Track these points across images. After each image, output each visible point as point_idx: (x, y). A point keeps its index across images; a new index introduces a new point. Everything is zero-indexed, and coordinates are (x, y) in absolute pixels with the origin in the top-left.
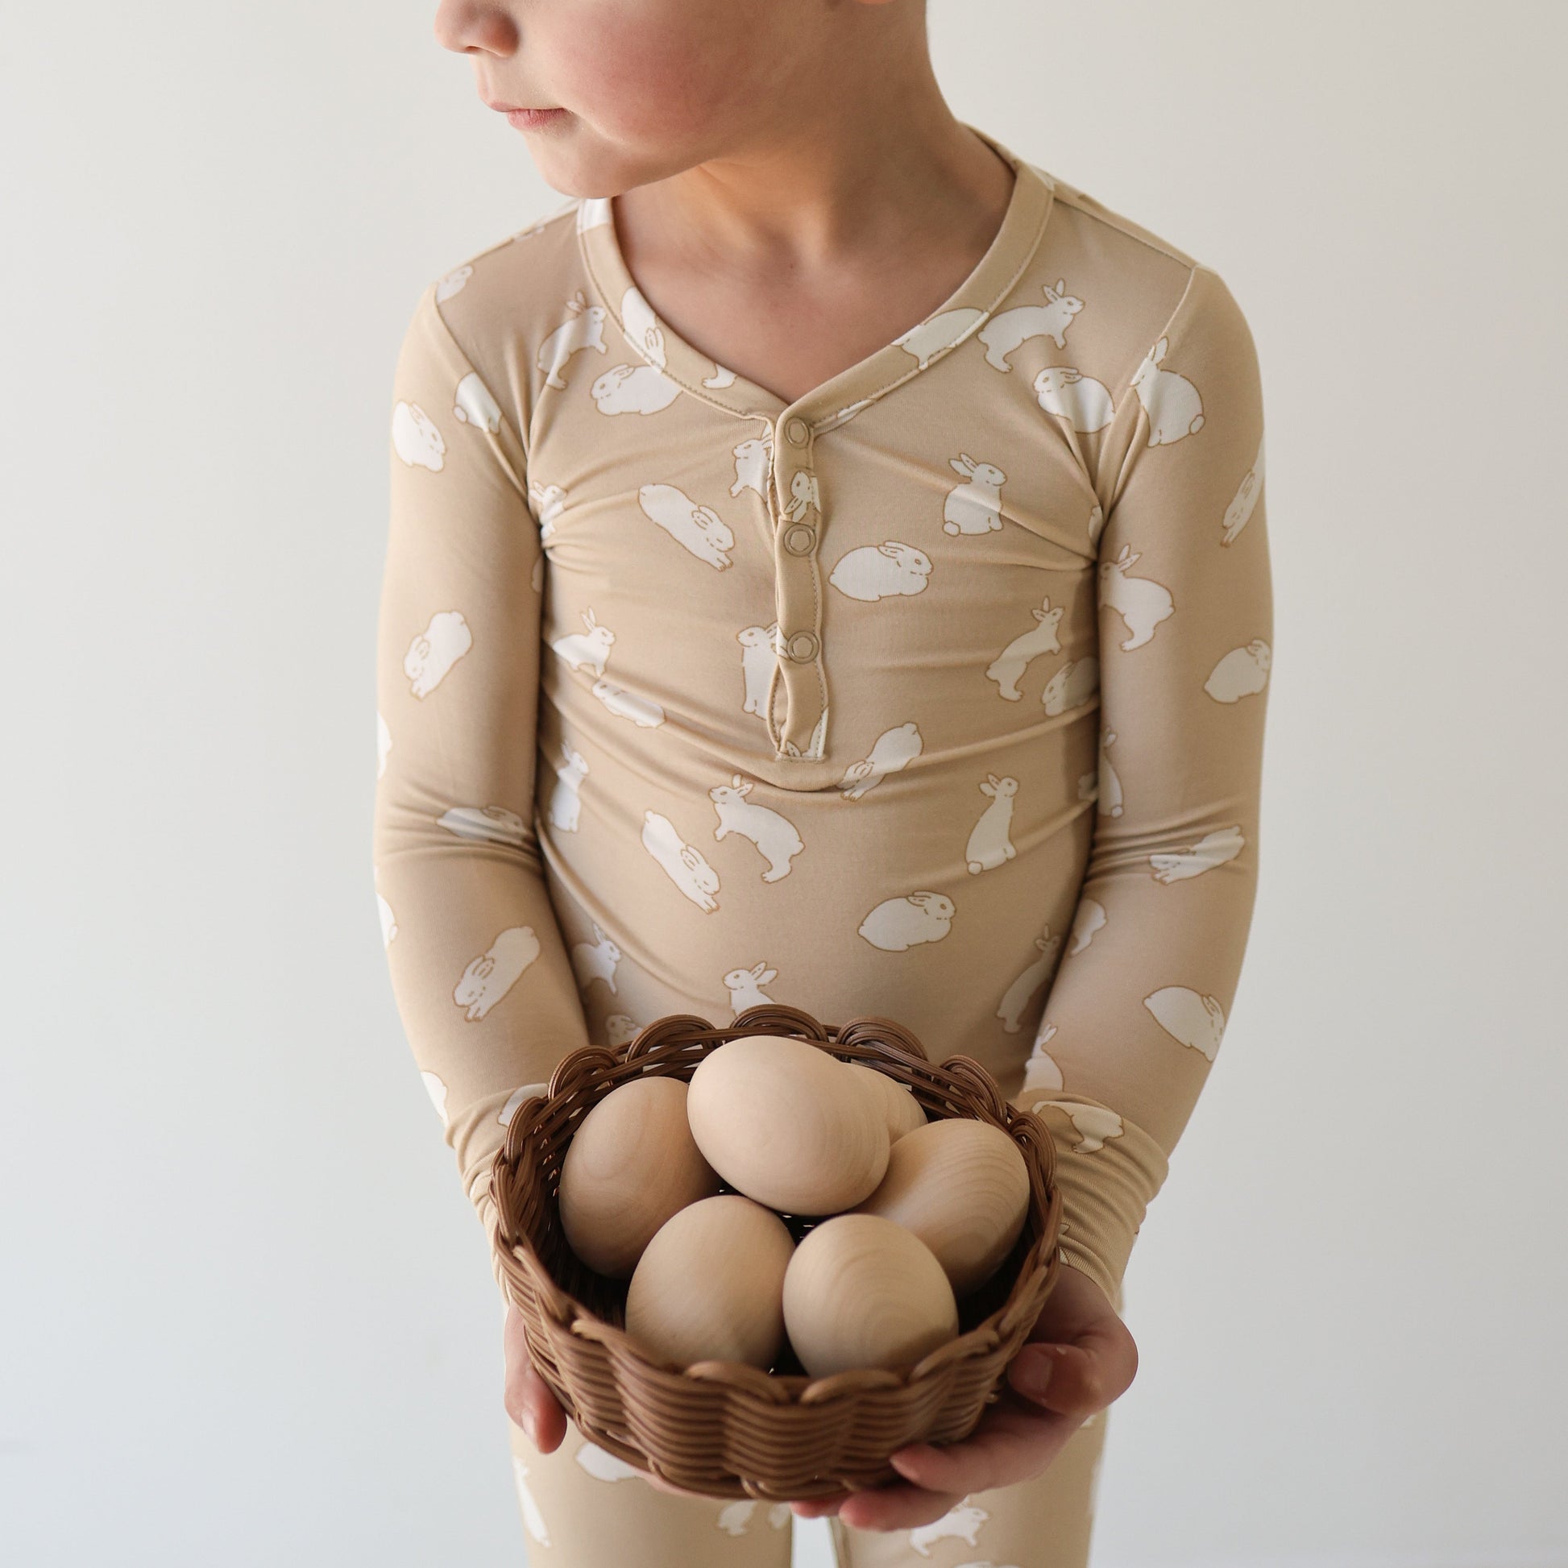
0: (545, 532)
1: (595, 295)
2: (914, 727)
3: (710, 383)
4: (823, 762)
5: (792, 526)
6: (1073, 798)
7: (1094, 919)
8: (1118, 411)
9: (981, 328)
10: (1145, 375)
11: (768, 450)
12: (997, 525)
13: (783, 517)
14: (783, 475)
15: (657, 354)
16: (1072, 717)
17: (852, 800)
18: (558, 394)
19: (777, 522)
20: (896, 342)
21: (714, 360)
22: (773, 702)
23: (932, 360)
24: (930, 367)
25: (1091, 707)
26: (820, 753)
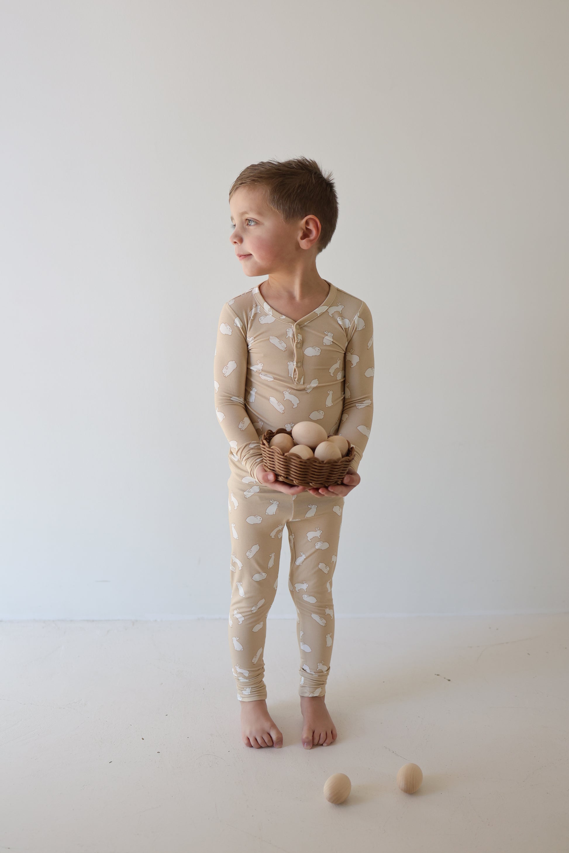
0: (249, 347)
1: (258, 303)
2: (317, 379)
3: (281, 318)
4: (303, 385)
5: (297, 343)
6: (342, 396)
7: (345, 416)
8: (351, 324)
9: (328, 309)
10: (356, 318)
11: (293, 330)
12: (332, 344)
13: (296, 341)
14: (296, 334)
15: (271, 313)
16: (342, 380)
17: (308, 393)
18: (253, 320)
19: (295, 343)
20: (314, 311)
21: (282, 314)
22: (294, 375)
23: (320, 314)
24: (320, 315)
25: (344, 379)
26: (302, 383)
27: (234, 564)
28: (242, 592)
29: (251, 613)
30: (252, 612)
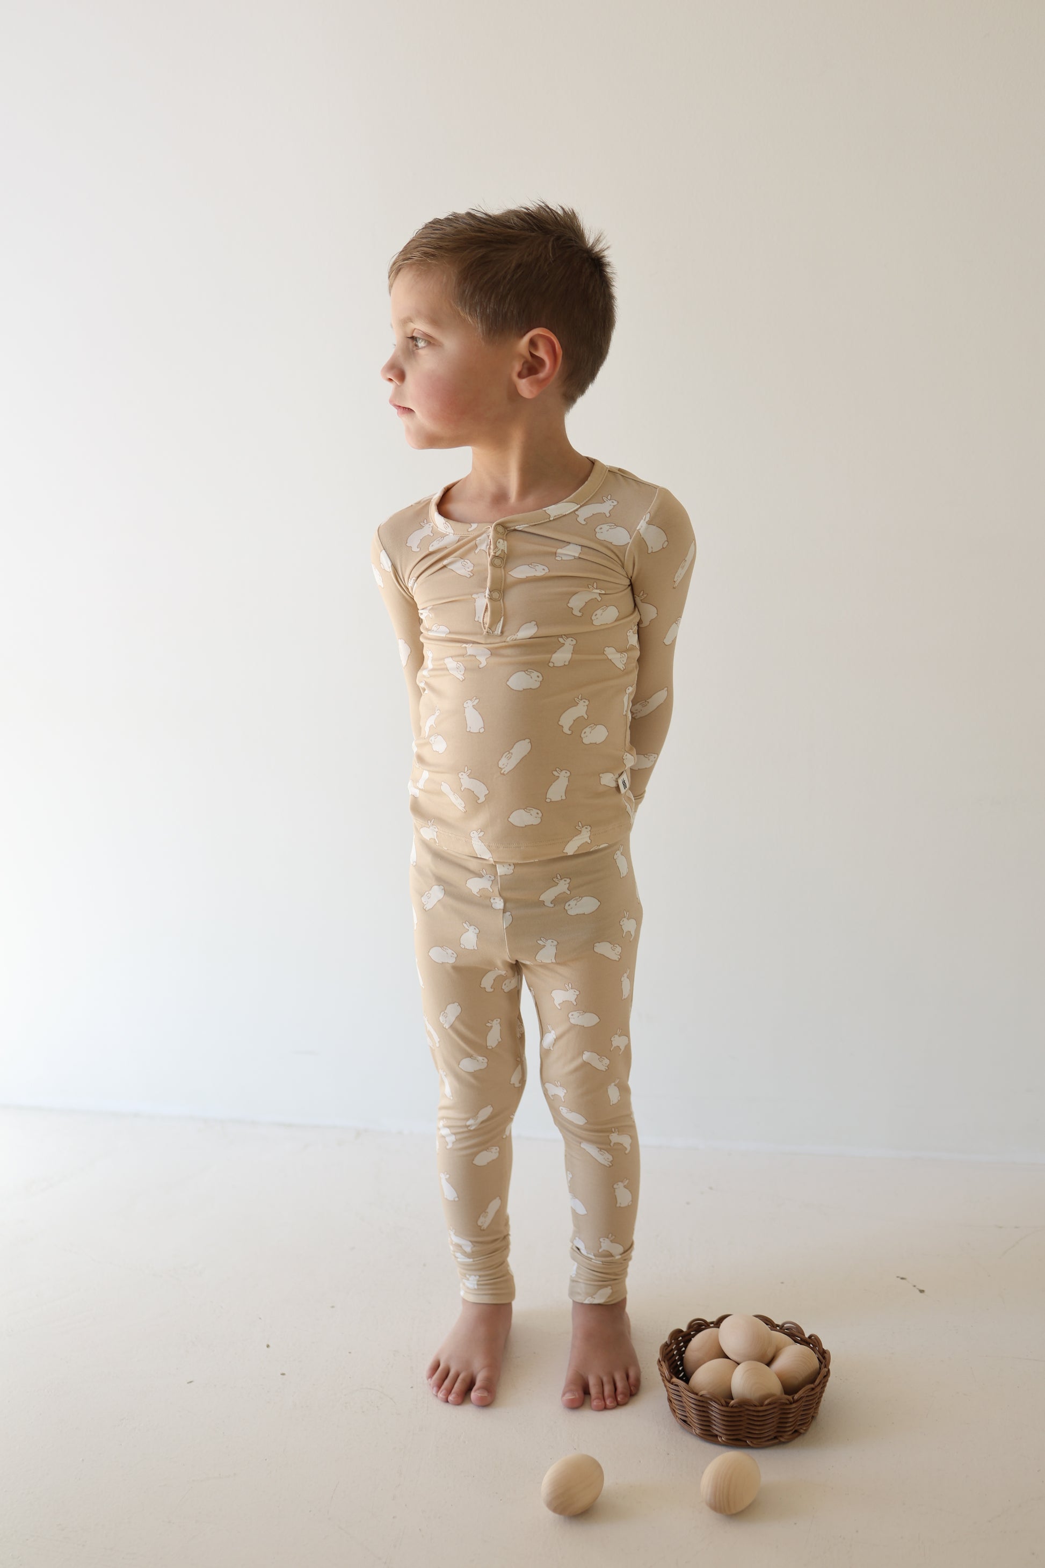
2: (535, 623)
4: (501, 636)
5: (496, 556)
8: (632, 539)
9: (577, 509)
10: (642, 526)
11: (488, 535)
13: (493, 554)
20: (544, 509)
22: (484, 616)
24: (555, 519)
26: (499, 633)
28: (448, 1089)
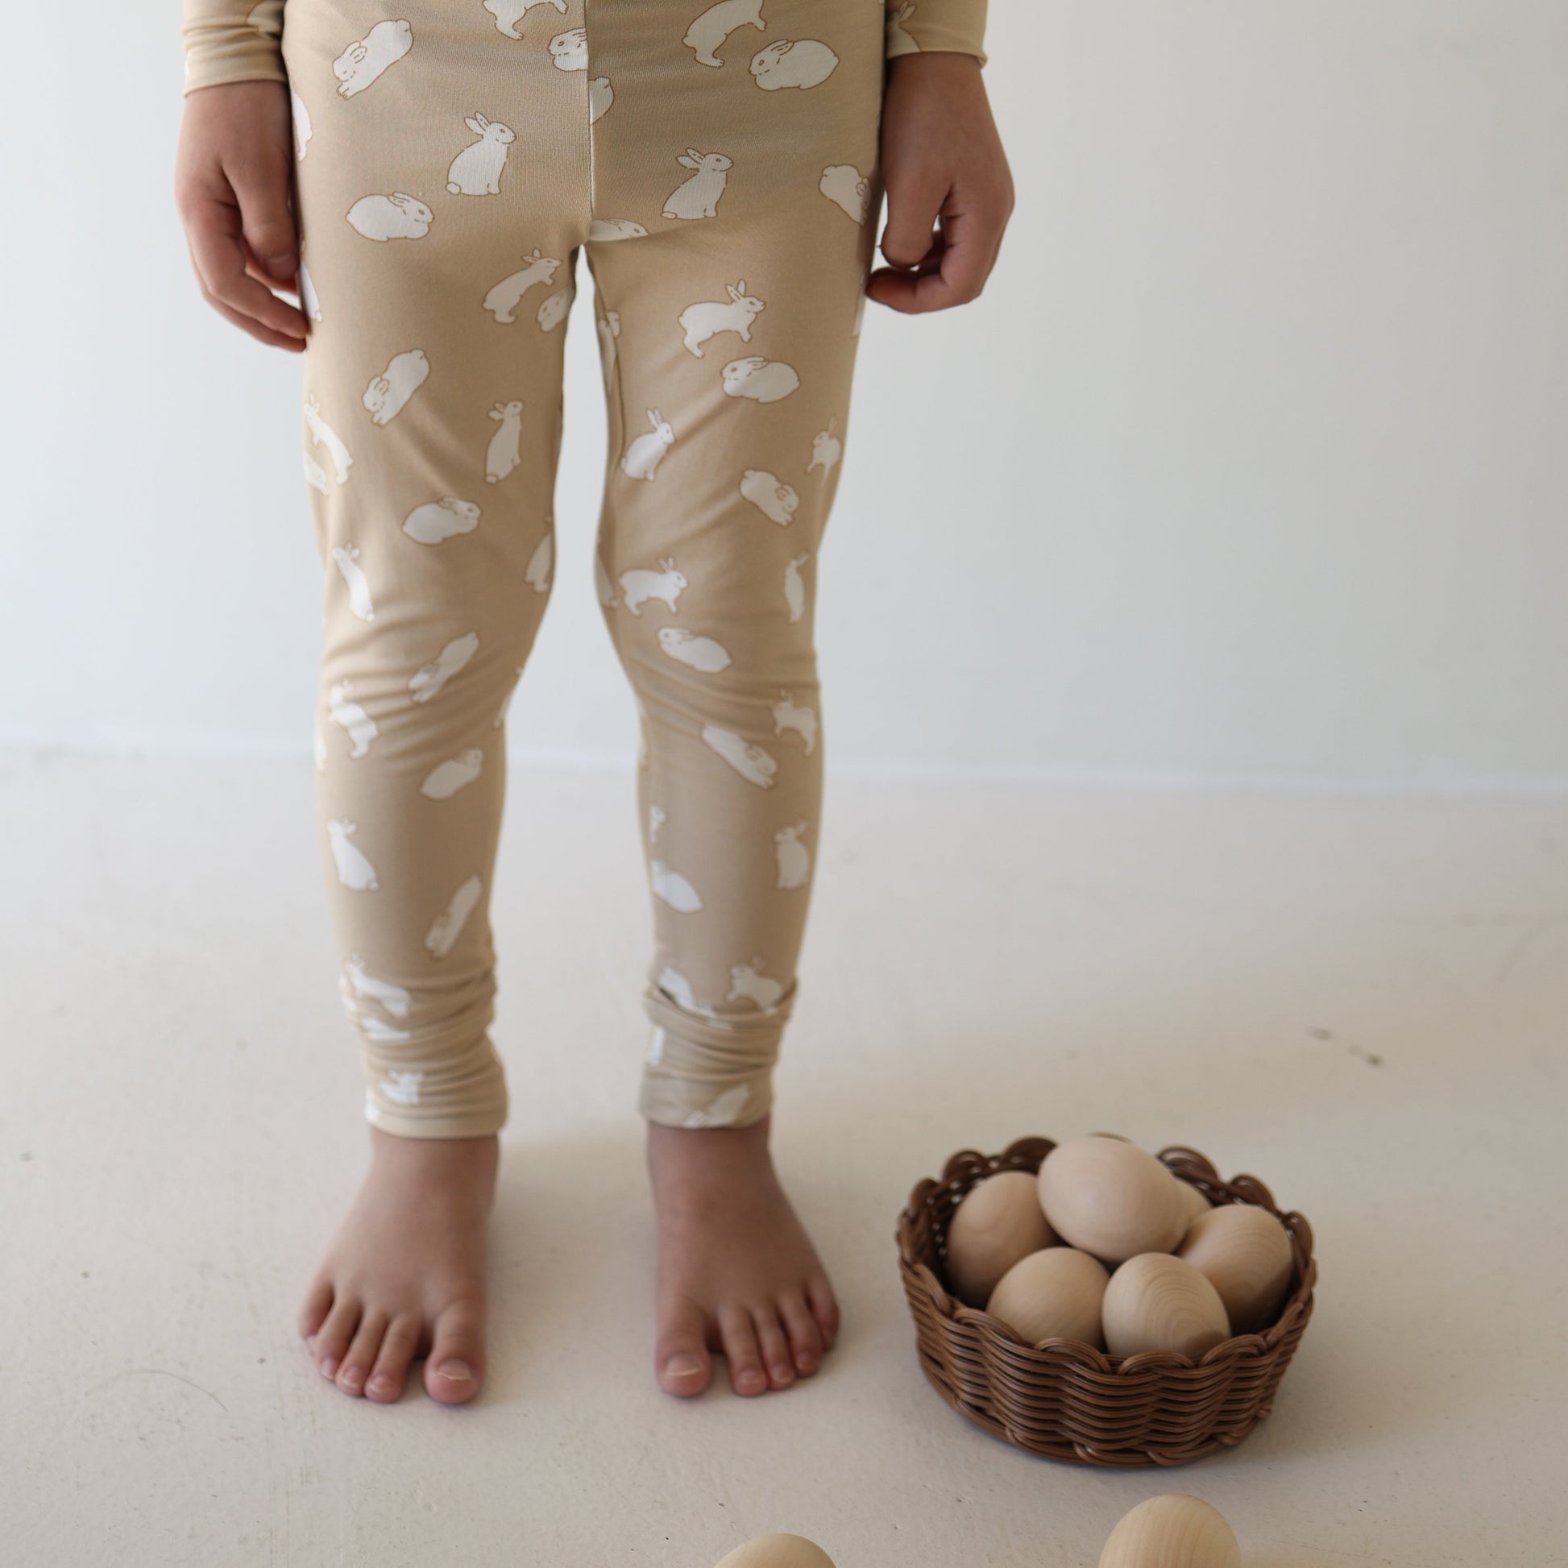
27: (317, 451)
28: (362, 590)
29: (403, 702)
30: (416, 698)
